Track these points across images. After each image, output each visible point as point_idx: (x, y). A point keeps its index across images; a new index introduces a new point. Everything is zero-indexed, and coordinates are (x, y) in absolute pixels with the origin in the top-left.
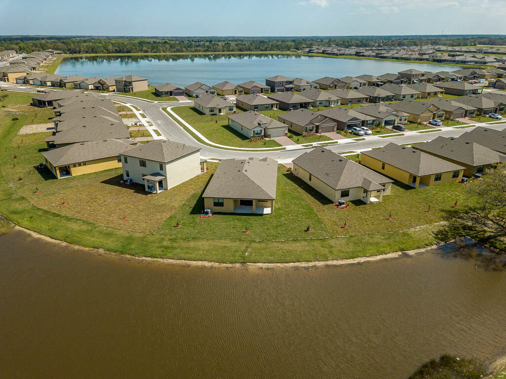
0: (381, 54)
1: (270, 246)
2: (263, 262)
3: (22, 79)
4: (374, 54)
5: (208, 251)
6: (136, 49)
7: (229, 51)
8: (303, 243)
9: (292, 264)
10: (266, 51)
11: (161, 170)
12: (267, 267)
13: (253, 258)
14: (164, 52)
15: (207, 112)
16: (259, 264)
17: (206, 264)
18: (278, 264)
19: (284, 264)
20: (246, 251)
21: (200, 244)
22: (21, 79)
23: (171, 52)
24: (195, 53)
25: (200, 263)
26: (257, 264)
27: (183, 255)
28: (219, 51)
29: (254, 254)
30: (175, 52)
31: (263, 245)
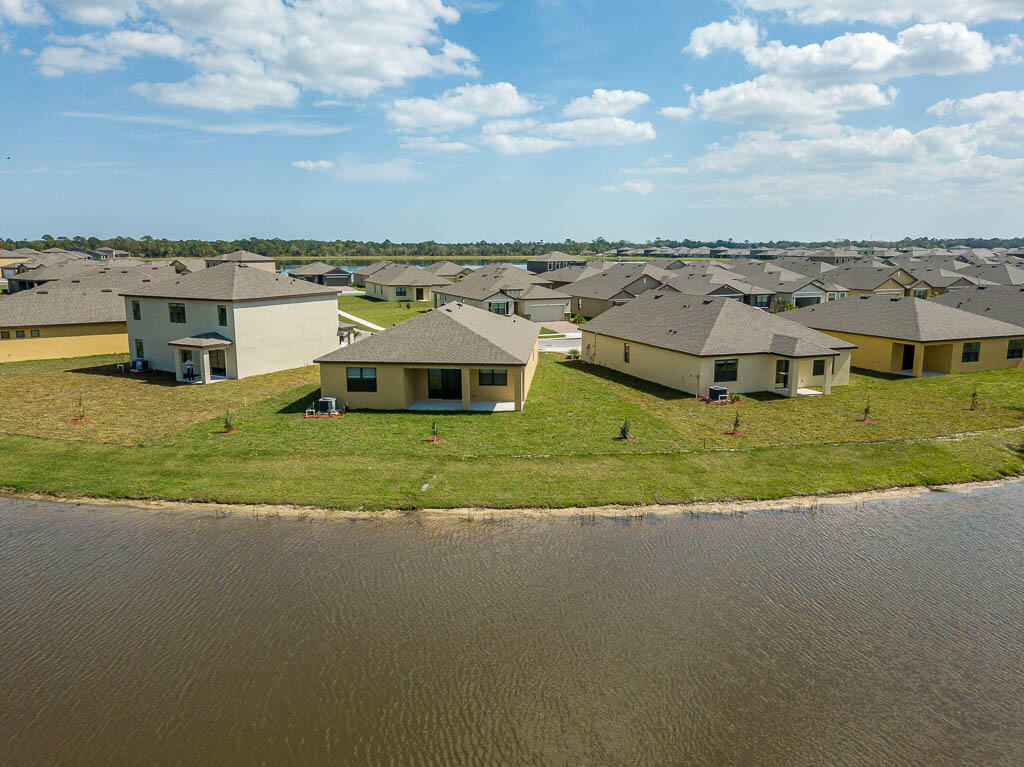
0: (761, 252)
1: (503, 469)
2: (476, 506)
3: (14, 269)
4: (748, 253)
5: (298, 481)
6: (277, 249)
7: (461, 254)
8: (609, 462)
9: (571, 511)
10: (533, 254)
11: (221, 324)
12: (487, 517)
13: (446, 494)
14: (332, 254)
15: (391, 294)
16: (464, 511)
17: (286, 511)
18: (527, 512)
19: (548, 510)
20: (424, 480)
21: (278, 465)
22: (11, 269)
23: (347, 255)
24: (394, 258)
25: (265, 510)
26: (456, 511)
27: (215, 492)
28: (441, 255)
29: (447, 488)
30: (353, 254)
31: (482, 466)
